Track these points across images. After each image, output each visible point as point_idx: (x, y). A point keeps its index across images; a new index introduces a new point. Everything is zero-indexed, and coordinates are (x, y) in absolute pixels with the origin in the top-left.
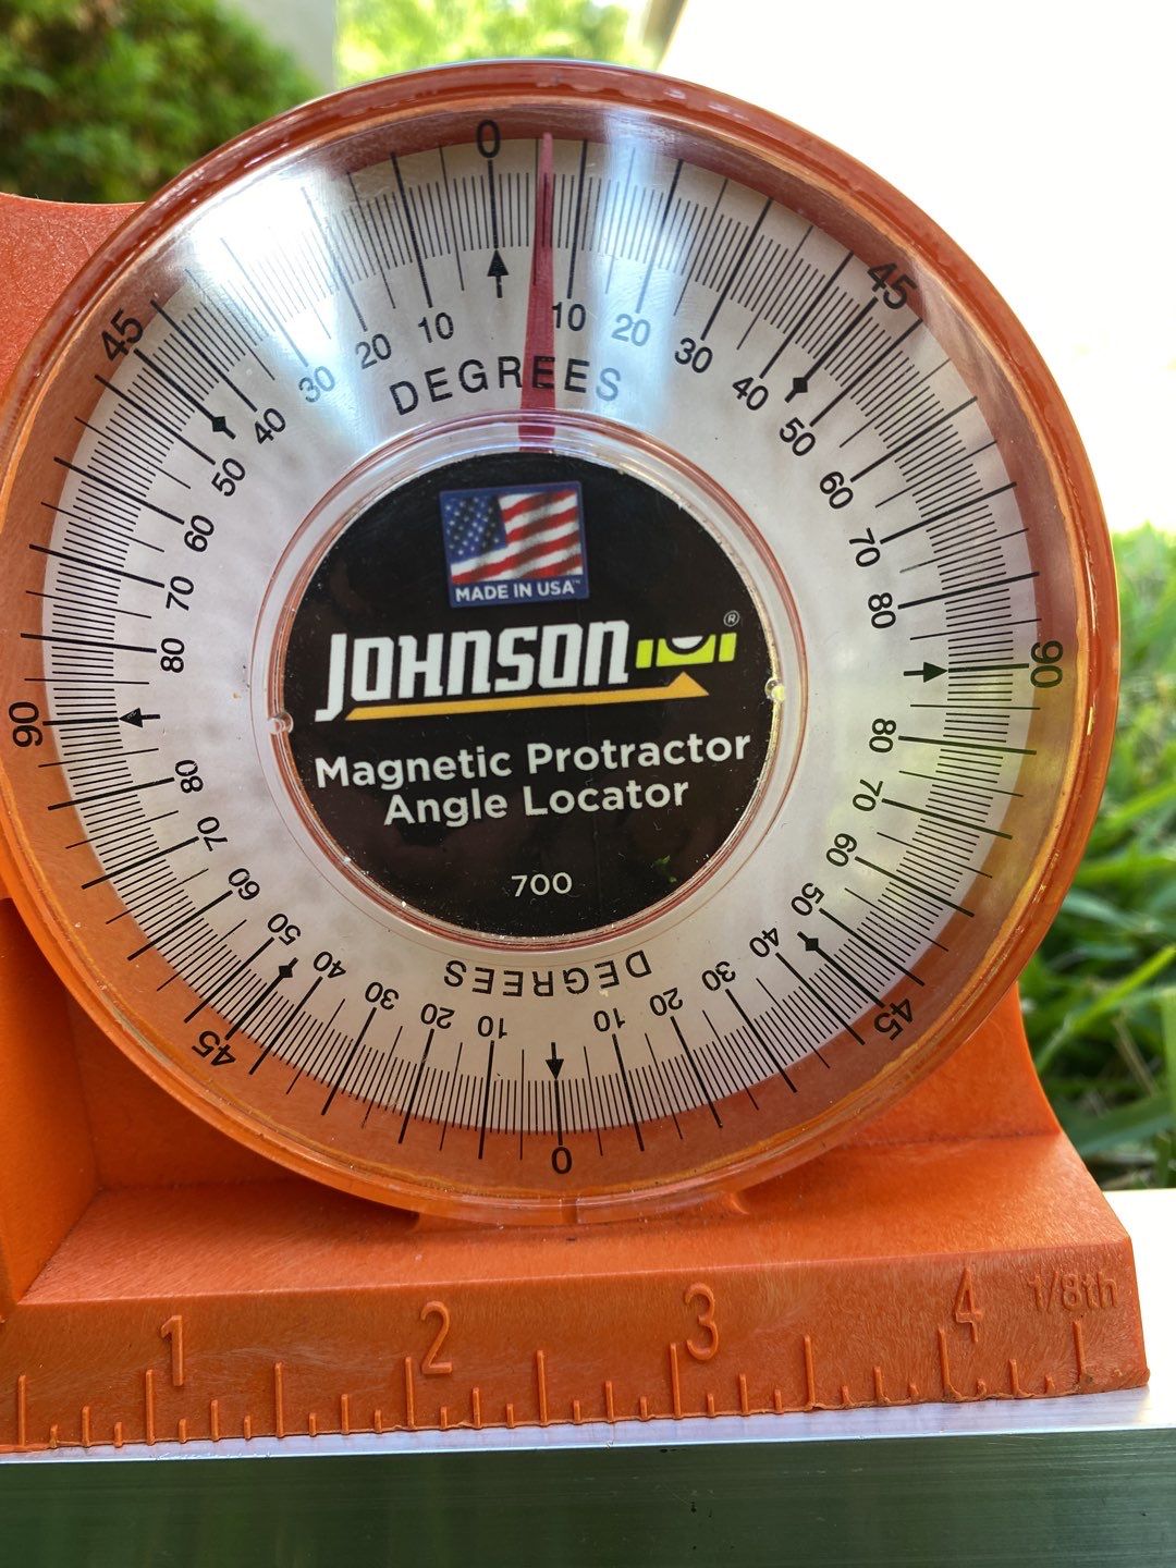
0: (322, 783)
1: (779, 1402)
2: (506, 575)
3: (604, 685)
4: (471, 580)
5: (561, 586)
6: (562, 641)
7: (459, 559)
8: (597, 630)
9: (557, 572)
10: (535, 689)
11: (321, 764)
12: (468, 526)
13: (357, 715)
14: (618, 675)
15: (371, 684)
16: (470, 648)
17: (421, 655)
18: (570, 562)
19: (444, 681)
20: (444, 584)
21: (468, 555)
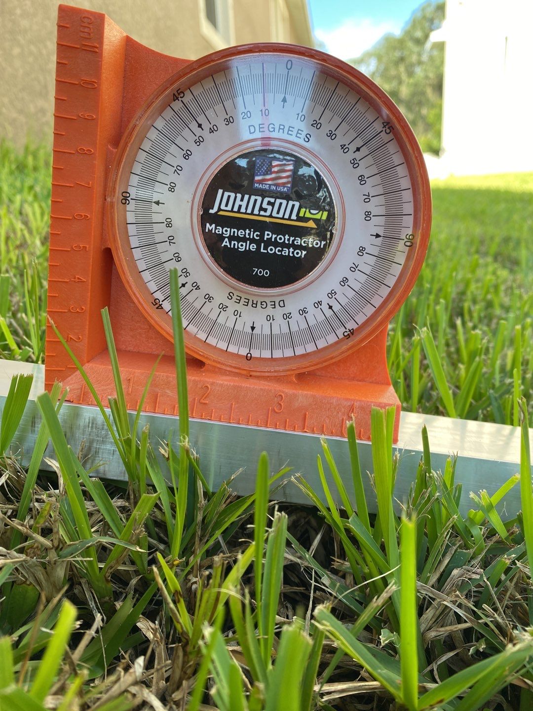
0: (207, 231)
1: (296, 428)
2: (270, 182)
3: (289, 219)
4: (260, 182)
5: (284, 189)
6: (281, 204)
7: (258, 175)
8: (291, 203)
9: (284, 185)
10: (271, 216)
11: (208, 225)
12: (262, 167)
13: (221, 213)
14: (294, 217)
15: (226, 205)
16: (256, 200)
17: (242, 200)
18: (288, 183)
19: (246, 209)
20: (252, 181)
21: (260, 175)
